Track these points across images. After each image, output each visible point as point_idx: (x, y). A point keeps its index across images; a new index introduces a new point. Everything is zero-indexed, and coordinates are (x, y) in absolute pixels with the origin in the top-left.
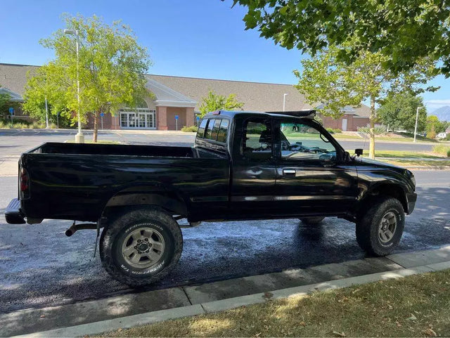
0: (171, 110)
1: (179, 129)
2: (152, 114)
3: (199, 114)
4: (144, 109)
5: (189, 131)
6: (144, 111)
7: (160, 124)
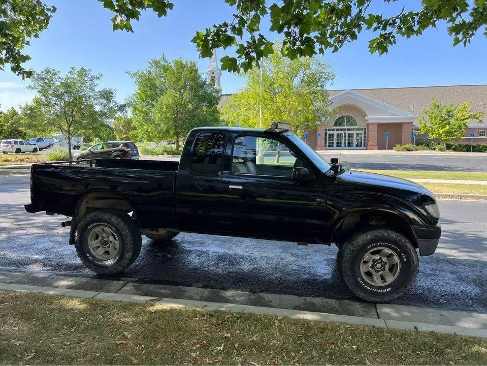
0: (382, 127)
1: (390, 148)
2: (362, 132)
3: (418, 129)
4: (354, 127)
5: (403, 150)
6: (354, 129)
7: (370, 143)
